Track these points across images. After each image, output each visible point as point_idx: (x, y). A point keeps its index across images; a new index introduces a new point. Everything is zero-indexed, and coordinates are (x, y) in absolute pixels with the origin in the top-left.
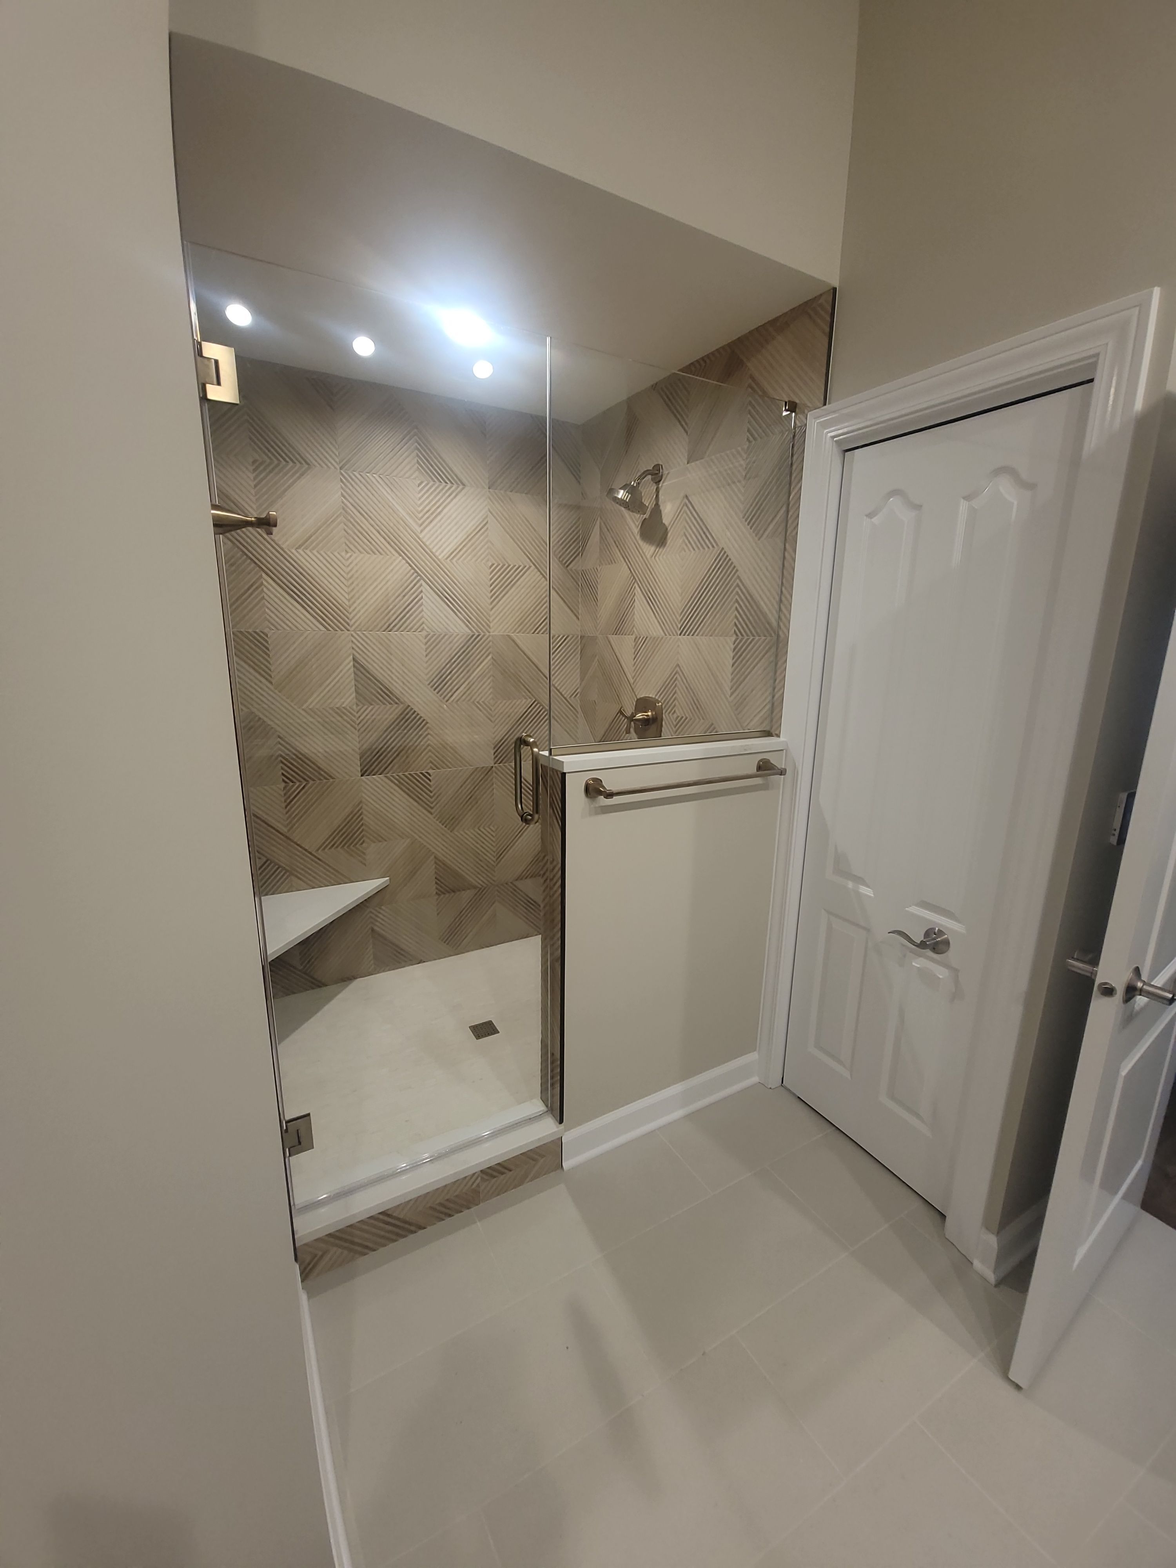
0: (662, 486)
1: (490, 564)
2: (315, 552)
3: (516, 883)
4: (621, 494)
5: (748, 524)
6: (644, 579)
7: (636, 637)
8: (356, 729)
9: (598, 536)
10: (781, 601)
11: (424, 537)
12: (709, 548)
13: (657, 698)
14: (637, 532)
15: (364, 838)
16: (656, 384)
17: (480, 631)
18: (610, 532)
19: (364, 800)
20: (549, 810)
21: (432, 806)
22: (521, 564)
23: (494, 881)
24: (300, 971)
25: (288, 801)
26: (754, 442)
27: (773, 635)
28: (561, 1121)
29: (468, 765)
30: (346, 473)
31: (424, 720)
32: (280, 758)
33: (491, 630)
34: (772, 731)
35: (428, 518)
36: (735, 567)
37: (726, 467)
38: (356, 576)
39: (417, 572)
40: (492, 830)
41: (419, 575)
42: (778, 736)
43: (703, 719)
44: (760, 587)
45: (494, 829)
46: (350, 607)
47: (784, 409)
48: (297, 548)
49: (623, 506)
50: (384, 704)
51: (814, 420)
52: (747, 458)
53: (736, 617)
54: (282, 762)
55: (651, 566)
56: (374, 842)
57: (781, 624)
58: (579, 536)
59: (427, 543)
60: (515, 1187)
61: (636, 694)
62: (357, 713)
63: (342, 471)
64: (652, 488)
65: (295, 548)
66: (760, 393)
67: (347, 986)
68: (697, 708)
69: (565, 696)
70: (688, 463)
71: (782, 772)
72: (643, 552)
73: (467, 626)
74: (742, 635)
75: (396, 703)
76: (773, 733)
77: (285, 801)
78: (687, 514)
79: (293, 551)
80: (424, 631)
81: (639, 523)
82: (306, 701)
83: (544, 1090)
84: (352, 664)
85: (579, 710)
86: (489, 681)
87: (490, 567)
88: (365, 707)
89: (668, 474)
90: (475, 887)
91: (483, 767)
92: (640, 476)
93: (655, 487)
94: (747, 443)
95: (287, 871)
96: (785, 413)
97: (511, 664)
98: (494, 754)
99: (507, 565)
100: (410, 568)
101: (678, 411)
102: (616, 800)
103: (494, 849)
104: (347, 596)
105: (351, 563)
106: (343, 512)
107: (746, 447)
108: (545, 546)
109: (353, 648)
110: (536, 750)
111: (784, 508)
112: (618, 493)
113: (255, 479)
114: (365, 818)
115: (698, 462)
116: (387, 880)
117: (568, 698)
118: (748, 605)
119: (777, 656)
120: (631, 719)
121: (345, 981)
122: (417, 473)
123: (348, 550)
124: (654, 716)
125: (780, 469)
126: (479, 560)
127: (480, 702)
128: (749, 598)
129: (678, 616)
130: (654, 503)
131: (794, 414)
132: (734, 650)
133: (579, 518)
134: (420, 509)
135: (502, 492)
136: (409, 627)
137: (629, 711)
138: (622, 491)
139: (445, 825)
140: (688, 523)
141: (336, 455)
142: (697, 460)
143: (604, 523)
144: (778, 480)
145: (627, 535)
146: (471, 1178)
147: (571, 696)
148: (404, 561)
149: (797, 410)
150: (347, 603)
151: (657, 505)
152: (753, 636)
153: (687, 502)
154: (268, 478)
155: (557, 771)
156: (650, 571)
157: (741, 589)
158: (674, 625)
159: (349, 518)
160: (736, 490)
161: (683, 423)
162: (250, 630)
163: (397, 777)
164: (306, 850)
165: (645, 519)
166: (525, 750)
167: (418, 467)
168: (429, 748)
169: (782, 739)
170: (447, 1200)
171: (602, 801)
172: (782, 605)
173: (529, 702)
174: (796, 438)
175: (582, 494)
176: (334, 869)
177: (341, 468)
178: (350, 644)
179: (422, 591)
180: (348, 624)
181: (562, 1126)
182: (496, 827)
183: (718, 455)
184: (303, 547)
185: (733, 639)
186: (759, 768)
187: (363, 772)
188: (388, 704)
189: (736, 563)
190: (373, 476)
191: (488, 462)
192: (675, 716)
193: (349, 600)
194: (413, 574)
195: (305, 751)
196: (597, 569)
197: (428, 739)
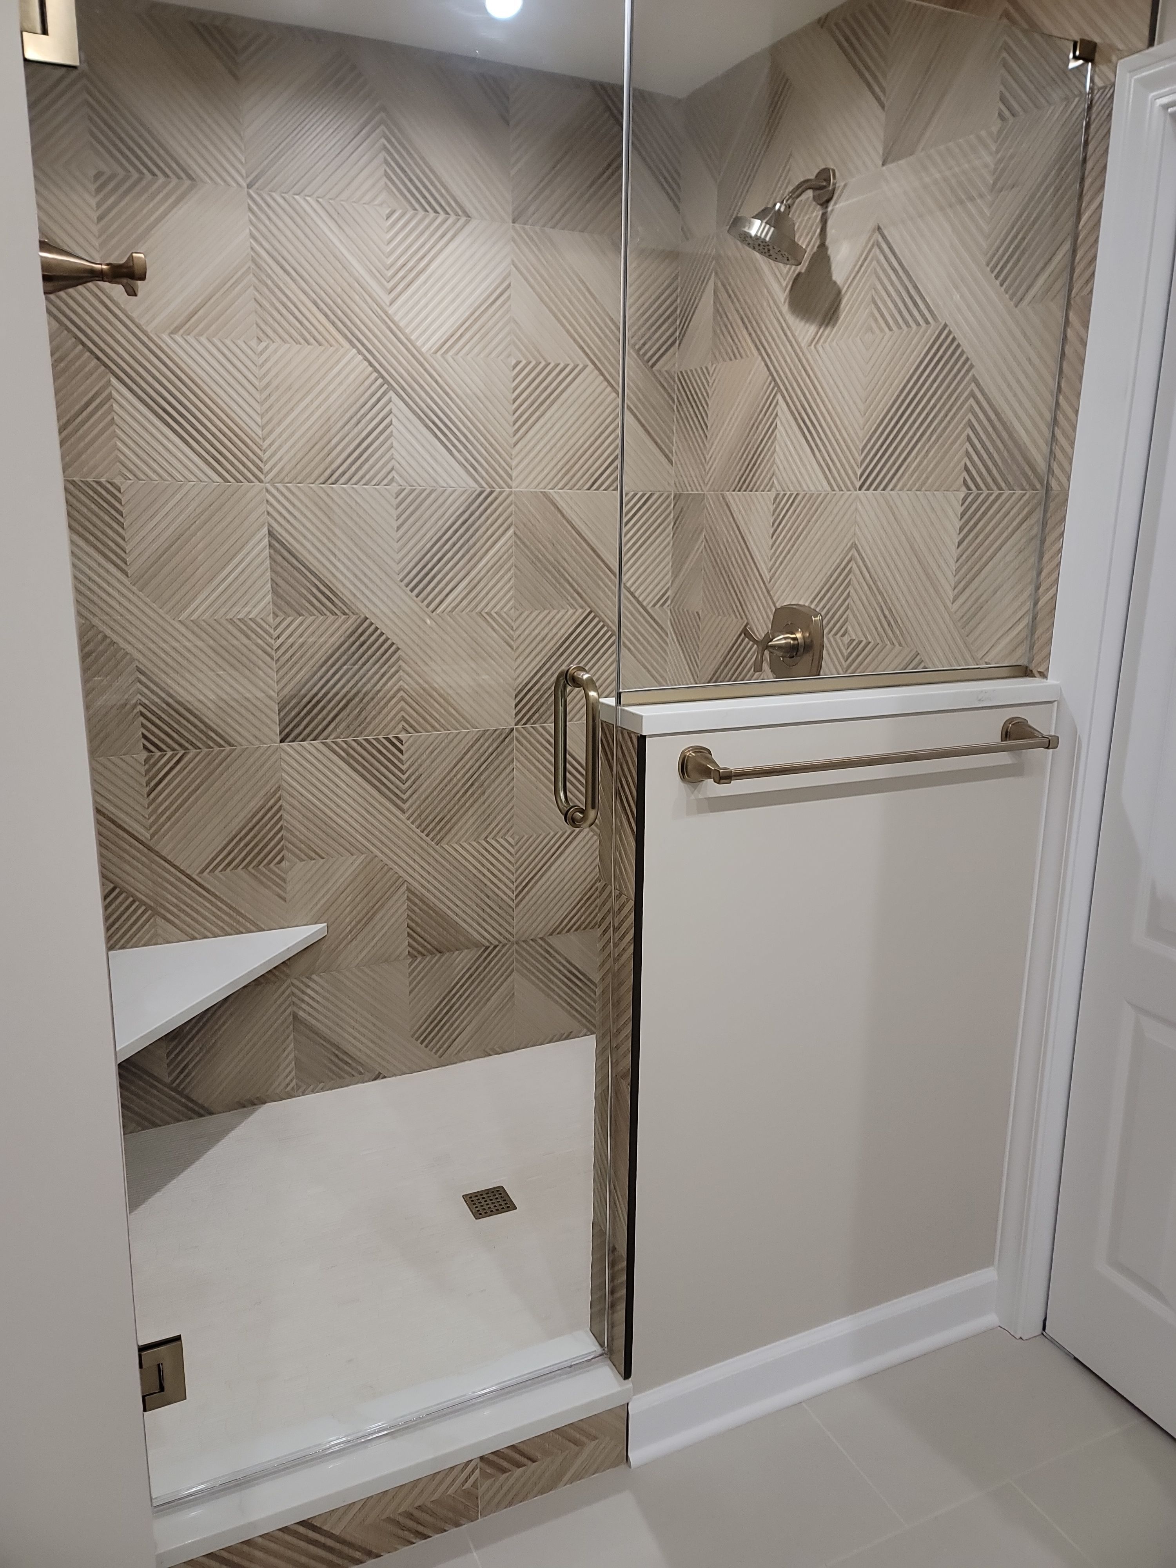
0: (832, 210)
1: (514, 362)
2: (203, 339)
3: (553, 940)
4: (756, 228)
5: (997, 277)
6: (795, 385)
7: (778, 495)
8: (272, 659)
9: (710, 310)
10: (1055, 421)
11: (396, 313)
12: (918, 324)
13: (813, 606)
14: (783, 301)
15: (284, 852)
16: (827, 16)
17: (494, 485)
18: (733, 302)
19: (284, 784)
20: (616, 804)
21: (405, 797)
22: (568, 361)
23: (511, 934)
24: (166, 1085)
25: (153, 783)
26: (1011, 120)
27: (1038, 486)
28: (627, 1374)
29: (469, 726)
30: (259, 195)
31: (393, 644)
32: (140, 708)
33: (514, 484)
34: (1032, 667)
35: (403, 278)
36: (967, 359)
37: (957, 169)
38: (275, 383)
39: (383, 377)
40: (510, 844)
41: (386, 381)
42: (1043, 675)
43: (900, 645)
44: (1015, 395)
45: (513, 842)
46: (264, 440)
47: (1071, 56)
48: (172, 333)
49: (759, 251)
50: (322, 614)
51: (1128, 75)
52: (997, 152)
53: (967, 454)
54: (142, 714)
55: (807, 360)
56: (302, 860)
57: (1055, 466)
58: (676, 309)
59: (402, 324)
60: (542, 1492)
61: (775, 599)
62: (275, 629)
63: (251, 191)
64: (814, 214)
65: (168, 331)
66: (1025, 26)
67: (251, 1113)
68: (889, 624)
69: (645, 604)
70: (883, 164)
71: (1050, 743)
72: (794, 336)
73: (471, 475)
74: (978, 488)
75: (345, 614)
76: (1035, 671)
77: (147, 784)
78: (879, 262)
79: (165, 337)
80: (394, 484)
81: (787, 282)
82: (185, 608)
83: (596, 1316)
84: (266, 541)
85: (670, 630)
86: (509, 574)
87: (514, 367)
88: (289, 619)
89: (845, 185)
90: (478, 945)
91: (496, 730)
92: (793, 192)
93: (821, 213)
94: (999, 121)
95: (149, 907)
96: (1073, 64)
97: (549, 546)
98: (516, 706)
99: (543, 364)
100: (371, 369)
101: (867, 67)
102: (737, 787)
103: (513, 878)
104: (258, 419)
105: (266, 361)
106: (253, 266)
107: (995, 130)
108: (617, 332)
109: (268, 513)
110: (593, 694)
111: (1067, 245)
112: (750, 225)
113: (99, 205)
114: (286, 816)
115: (902, 162)
116: (324, 927)
117: (649, 608)
118: (990, 430)
119: (1044, 525)
120: (765, 644)
121: (244, 1106)
122: (383, 196)
123: (262, 336)
124: (808, 641)
125: (1061, 170)
126: (494, 354)
127: (493, 613)
128: (993, 417)
129: (856, 455)
130: (818, 243)
131: (1090, 64)
132: (963, 515)
133: (676, 278)
134: (389, 261)
135: (537, 228)
136: (367, 477)
137: (761, 630)
138: (757, 223)
139: (426, 832)
140: (879, 279)
141: (241, 162)
142: (899, 159)
143: (724, 285)
144: (1057, 190)
145: (765, 304)
146: (462, 1471)
147: (654, 605)
148: (360, 357)
149: (1097, 57)
150: (259, 432)
151: (823, 246)
152: (1001, 489)
153: (880, 239)
154: (122, 204)
155: (629, 733)
156: (805, 370)
157: (978, 403)
158: (850, 472)
159: (264, 277)
160: (974, 211)
161: (877, 89)
162: (90, 480)
163: (345, 746)
164: (182, 872)
165: (799, 274)
166: (574, 695)
167: (386, 184)
168: (402, 693)
169: (1051, 681)
170: (419, 1508)
171: (711, 789)
172: (1057, 430)
173: (579, 614)
174: (1094, 109)
175: (682, 229)
176: (231, 907)
177: (249, 186)
178: (264, 507)
179: (390, 412)
180: (261, 470)
181: (629, 1383)
182: (517, 838)
183: (942, 147)
184: (181, 331)
185: (962, 495)
186: (1006, 735)
187: (284, 734)
188: (328, 613)
189: (970, 353)
190: (305, 200)
191: (513, 172)
192: (846, 639)
193: (263, 428)
194: (376, 380)
195: (184, 696)
196: (707, 368)
197: (400, 679)
